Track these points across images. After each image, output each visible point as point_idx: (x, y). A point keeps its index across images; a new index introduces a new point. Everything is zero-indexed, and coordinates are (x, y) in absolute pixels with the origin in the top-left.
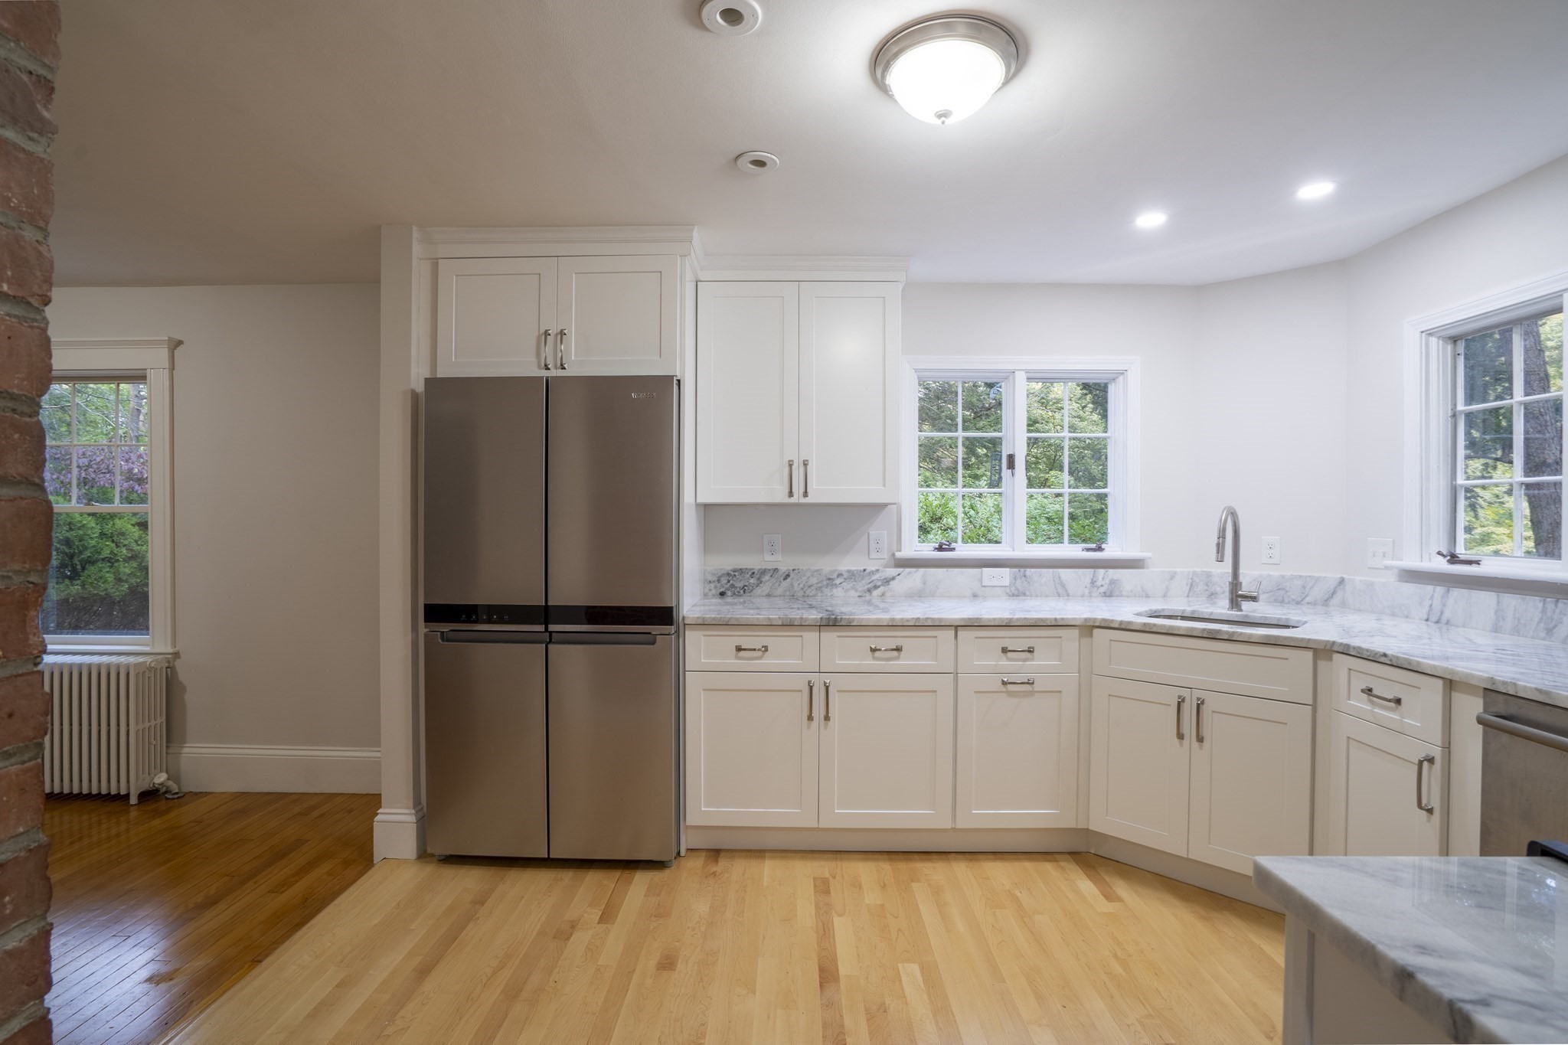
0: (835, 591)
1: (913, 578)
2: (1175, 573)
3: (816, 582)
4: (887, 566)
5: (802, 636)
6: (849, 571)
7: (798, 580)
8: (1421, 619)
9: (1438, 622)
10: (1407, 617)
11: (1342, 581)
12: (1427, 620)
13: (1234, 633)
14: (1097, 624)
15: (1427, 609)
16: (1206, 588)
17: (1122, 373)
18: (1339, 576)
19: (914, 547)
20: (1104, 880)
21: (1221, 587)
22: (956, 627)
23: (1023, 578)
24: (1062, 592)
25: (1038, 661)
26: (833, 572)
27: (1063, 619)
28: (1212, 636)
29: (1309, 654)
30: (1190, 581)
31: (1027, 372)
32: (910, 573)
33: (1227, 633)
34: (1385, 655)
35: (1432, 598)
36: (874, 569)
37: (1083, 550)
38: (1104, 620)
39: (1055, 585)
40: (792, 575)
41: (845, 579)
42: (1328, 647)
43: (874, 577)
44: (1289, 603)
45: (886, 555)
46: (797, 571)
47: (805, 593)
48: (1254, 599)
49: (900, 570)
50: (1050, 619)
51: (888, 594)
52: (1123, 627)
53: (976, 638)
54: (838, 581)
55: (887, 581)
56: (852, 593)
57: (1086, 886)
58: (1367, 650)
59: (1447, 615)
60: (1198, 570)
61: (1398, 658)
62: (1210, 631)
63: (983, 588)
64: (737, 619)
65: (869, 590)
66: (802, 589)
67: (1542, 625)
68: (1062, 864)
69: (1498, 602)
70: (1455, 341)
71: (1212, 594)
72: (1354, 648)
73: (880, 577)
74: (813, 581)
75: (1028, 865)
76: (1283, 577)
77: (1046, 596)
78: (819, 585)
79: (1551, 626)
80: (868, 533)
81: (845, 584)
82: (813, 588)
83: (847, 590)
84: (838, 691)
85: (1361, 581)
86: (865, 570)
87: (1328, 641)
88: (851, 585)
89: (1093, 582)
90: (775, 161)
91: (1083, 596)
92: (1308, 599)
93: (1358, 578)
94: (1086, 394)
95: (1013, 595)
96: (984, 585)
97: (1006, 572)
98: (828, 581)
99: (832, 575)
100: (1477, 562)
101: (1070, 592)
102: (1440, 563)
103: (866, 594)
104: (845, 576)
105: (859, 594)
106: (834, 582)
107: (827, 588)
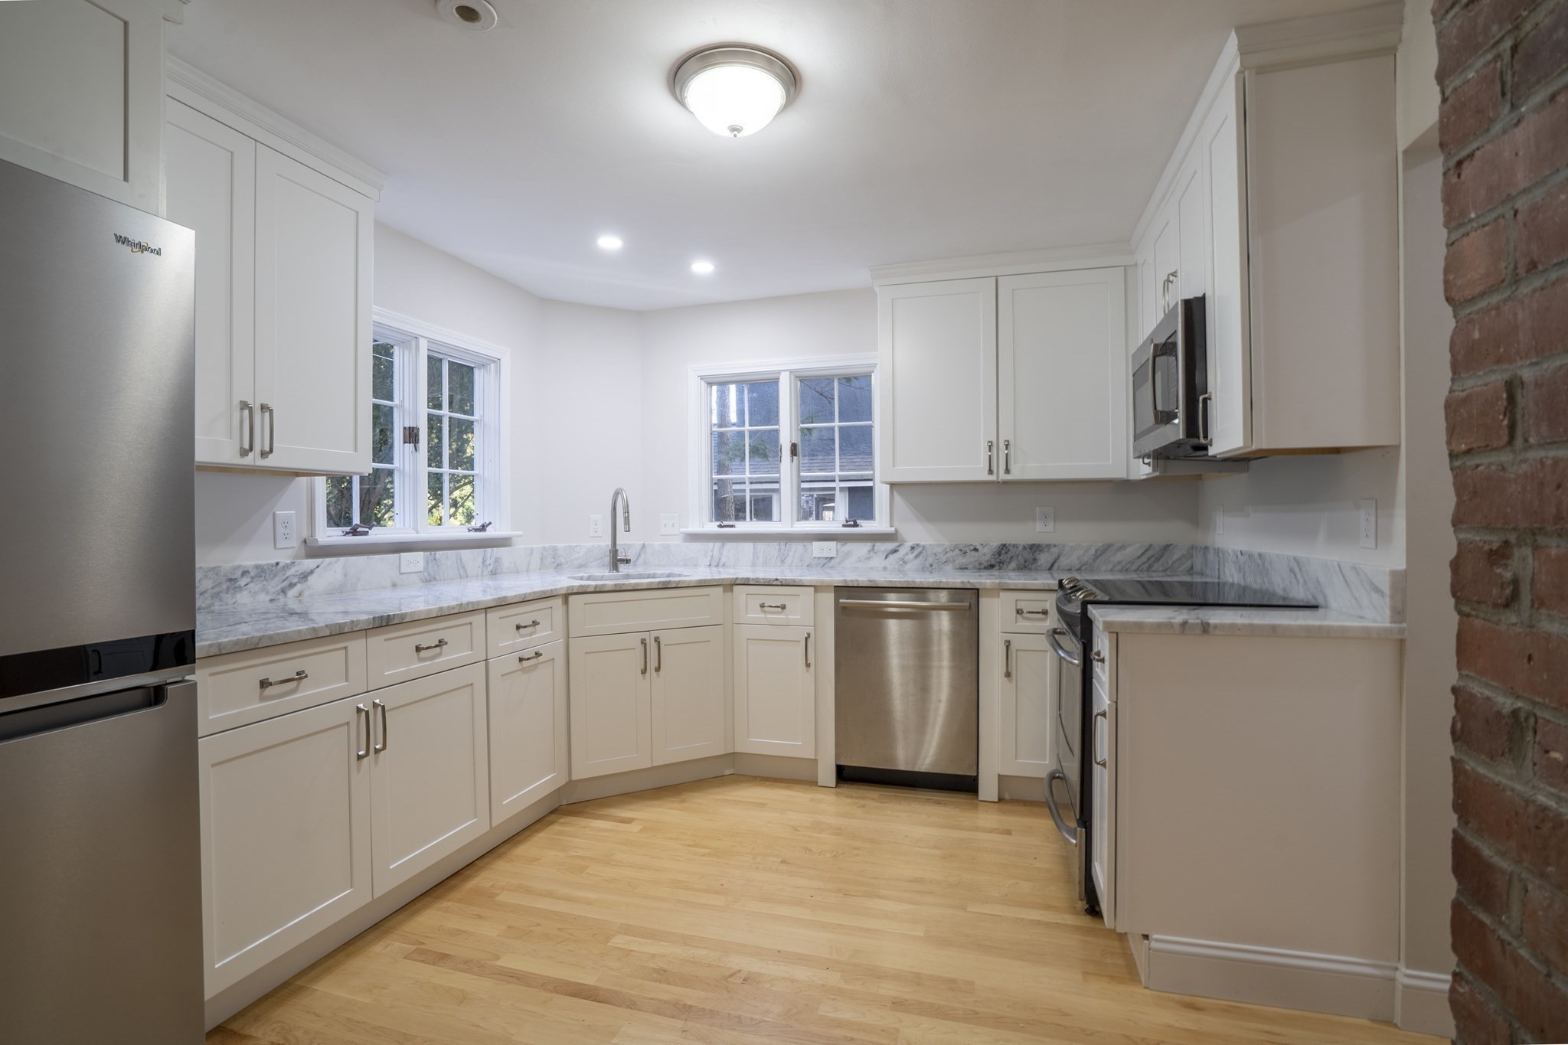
0: (238, 596)
3: (211, 585)
4: (301, 557)
5: (346, 648)
6: (257, 567)
8: (705, 566)
9: (717, 566)
10: (696, 565)
11: (644, 546)
12: (710, 566)
14: (575, 591)
15: (709, 559)
16: (553, 560)
17: (491, 360)
18: (641, 543)
19: (328, 533)
20: (602, 814)
21: (565, 558)
22: (486, 610)
23: (434, 562)
24: (463, 574)
25: (541, 633)
26: (235, 569)
27: (555, 589)
28: (665, 586)
32: (330, 563)
34: (777, 580)
36: (287, 562)
37: (469, 530)
39: (458, 568)
41: (253, 578)
42: (733, 582)
43: (288, 573)
45: (295, 543)
49: (318, 561)
51: (306, 593)
52: (598, 590)
53: (500, 618)
54: (242, 582)
55: (305, 576)
56: (264, 598)
57: (602, 824)
58: (763, 579)
59: (723, 560)
60: (547, 545)
62: (664, 582)
63: (401, 576)
67: (779, 559)
71: (558, 565)
72: (753, 579)
73: (297, 571)
75: (543, 834)
77: (452, 579)
78: (216, 590)
79: (783, 557)
80: (274, 513)
81: (251, 585)
82: (206, 595)
83: (255, 594)
84: (394, 710)
85: (659, 545)
86: (277, 564)
87: (733, 578)
88: (260, 586)
89: (484, 562)
91: (477, 576)
93: (656, 543)
95: (427, 581)
96: (402, 572)
97: (419, 556)
98: (228, 584)
99: (235, 574)
100: (732, 526)
101: (469, 573)
102: (712, 527)
103: (280, 597)
104: (253, 574)
105: (270, 597)
106: (237, 584)
107: (227, 593)
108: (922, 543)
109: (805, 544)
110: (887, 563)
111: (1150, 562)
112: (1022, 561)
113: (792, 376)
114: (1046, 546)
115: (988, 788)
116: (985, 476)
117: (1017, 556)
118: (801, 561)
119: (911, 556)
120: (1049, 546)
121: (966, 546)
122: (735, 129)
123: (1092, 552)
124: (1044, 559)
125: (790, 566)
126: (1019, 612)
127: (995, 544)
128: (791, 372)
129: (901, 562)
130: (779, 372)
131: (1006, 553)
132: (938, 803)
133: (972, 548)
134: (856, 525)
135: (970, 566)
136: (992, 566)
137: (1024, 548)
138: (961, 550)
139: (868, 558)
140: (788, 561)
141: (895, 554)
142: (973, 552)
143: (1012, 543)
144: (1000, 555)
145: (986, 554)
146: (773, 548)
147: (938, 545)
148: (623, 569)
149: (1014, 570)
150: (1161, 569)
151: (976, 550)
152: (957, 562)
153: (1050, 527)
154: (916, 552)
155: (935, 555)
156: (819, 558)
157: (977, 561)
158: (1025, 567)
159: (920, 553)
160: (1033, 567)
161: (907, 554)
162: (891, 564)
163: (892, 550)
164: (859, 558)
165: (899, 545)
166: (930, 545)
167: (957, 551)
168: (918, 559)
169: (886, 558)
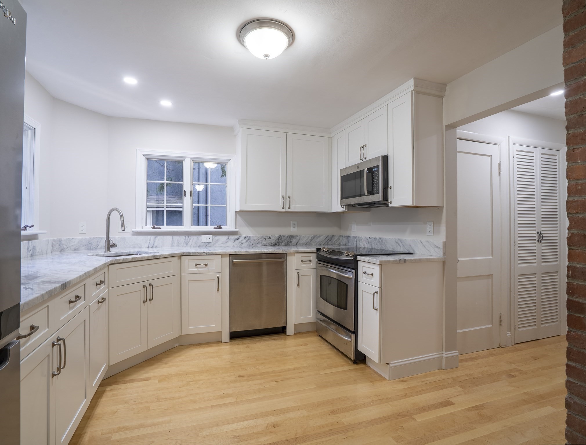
2: (48, 241)
8: (146, 247)
9: (152, 247)
12: (148, 247)
15: (148, 244)
21: (66, 246)
28: (155, 258)
34: (204, 252)
35: (150, 240)
42: (182, 255)
44: (92, 249)
52: (124, 261)
58: (198, 253)
59: (156, 244)
61: (209, 252)
67: (185, 243)
69: (172, 238)
71: (62, 249)
72: (192, 253)
76: (90, 238)
79: (187, 243)
92: (99, 247)
93: (117, 237)
100: (160, 228)
102: (149, 228)
108: (249, 236)
109: (198, 236)
110: (234, 244)
111: (328, 241)
112: (287, 242)
113: (191, 160)
114: (295, 236)
115: (290, 330)
116: (281, 209)
117: (285, 240)
118: (196, 244)
119: (245, 241)
120: (296, 236)
121: (266, 237)
122: (266, 56)
123: (310, 238)
124: (294, 241)
125: (190, 246)
126: (302, 261)
127: (277, 236)
128: (191, 158)
129: (241, 244)
131: (281, 239)
132: (274, 340)
133: (268, 237)
134: (220, 228)
135: (267, 245)
136: (276, 244)
137: (287, 237)
138: (264, 238)
139: (227, 242)
140: (190, 244)
141: (238, 240)
143: (283, 235)
144: (279, 240)
145: (274, 240)
146: (182, 238)
147: (255, 236)
148: (113, 251)
149: (284, 246)
150: (331, 244)
151: (270, 238)
152: (263, 243)
153: (296, 229)
154: (247, 239)
155: (254, 240)
156: (204, 242)
157: (270, 242)
158: (288, 244)
159: (248, 240)
160: (290, 244)
161: (243, 240)
162: (236, 245)
163: (237, 238)
164: (223, 242)
165: (240, 237)
166: (252, 236)
167: (263, 239)
168: (247, 242)
169: (234, 242)
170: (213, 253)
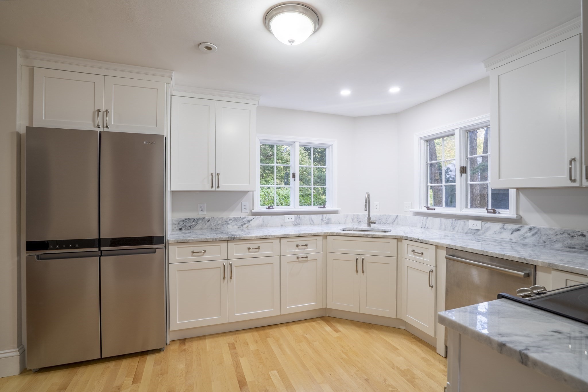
0: (228, 226)
1: (259, 220)
2: (348, 215)
3: (221, 222)
4: (249, 215)
5: (220, 245)
6: (234, 218)
7: (213, 222)
8: (420, 227)
9: (424, 228)
10: (416, 227)
11: (397, 216)
12: (422, 227)
13: (373, 235)
14: (329, 234)
15: (421, 224)
16: (357, 220)
17: (331, 145)
18: (396, 214)
19: (259, 208)
20: (333, 325)
21: (362, 219)
22: (280, 238)
23: (299, 218)
24: (312, 223)
25: (309, 249)
26: (227, 218)
27: (317, 233)
28: (367, 236)
29: (396, 240)
30: (353, 217)
31: (300, 143)
32: (258, 218)
33: (371, 235)
34: (419, 239)
35: (423, 220)
36: (244, 217)
37: (318, 208)
38: (331, 232)
39: (310, 221)
40: (211, 220)
41: (233, 221)
42: (401, 238)
43: (244, 220)
44: (382, 224)
45: (248, 211)
46: (212, 219)
47: (216, 227)
48: (375, 223)
49: (254, 217)
50: (313, 233)
51: (250, 226)
52: (338, 235)
53: (287, 242)
54: (230, 222)
55: (249, 221)
56: (236, 227)
57: (328, 328)
58: (413, 238)
59: (427, 225)
60: (355, 214)
61: (422, 240)
62: (366, 235)
63: (285, 223)
64: (192, 240)
65: (242, 225)
66: (215, 226)
67: (452, 227)
68: (318, 322)
69: (440, 221)
70: (427, 141)
71: (359, 222)
72: (409, 237)
73: (247, 220)
74: (220, 222)
75: (307, 324)
76: (380, 215)
77: (307, 225)
78: (222, 224)
79: (454, 227)
80: (241, 203)
81: (232, 223)
82: (219, 225)
83: (234, 225)
84: (235, 266)
85: (403, 216)
86: (240, 217)
87: (401, 236)
88: (235, 223)
89: (322, 219)
90: (216, 48)
91: (319, 224)
92: (388, 222)
94: (306, 152)
95: (296, 225)
96: (285, 221)
97: (293, 217)
98: (226, 222)
99: (227, 220)
100: (433, 209)
101: (315, 223)
102: (424, 209)
103: (241, 227)
104: (233, 220)
105: (238, 227)
106: (228, 222)
107: (225, 225)
108: (538, 227)
109: (465, 221)
110: (512, 237)
113: (461, 131)
118: (463, 230)
119: (529, 234)
121: (574, 232)
122: (291, 41)
125: (457, 232)
128: (460, 129)
129: (522, 237)
130: (454, 130)
133: (580, 234)
134: (495, 212)
135: (577, 247)
138: (569, 234)
139: (501, 233)
140: (456, 229)
141: (518, 232)
142: (581, 237)
146: (449, 222)
147: (550, 229)
151: (583, 235)
152: (566, 242)
154: (533, 232)
155: (548, 235)
157: (584, 243)
159: (536, 233)
161: (526, 233)
162: (515, 238)
163: (516, 229)
164: (495, 231)
165: (521, 227)
166: (544, 228)
167: (566, 235)
168: (534, 237)
169: (512, 233)
170: (426, 241)
